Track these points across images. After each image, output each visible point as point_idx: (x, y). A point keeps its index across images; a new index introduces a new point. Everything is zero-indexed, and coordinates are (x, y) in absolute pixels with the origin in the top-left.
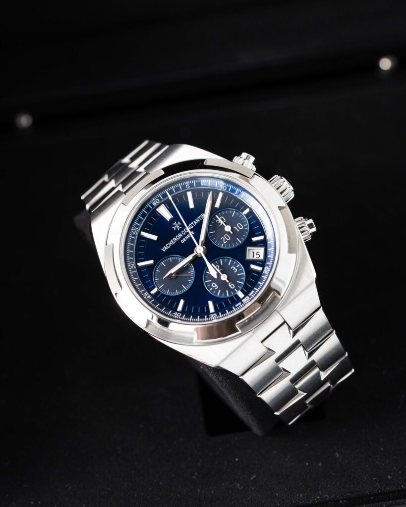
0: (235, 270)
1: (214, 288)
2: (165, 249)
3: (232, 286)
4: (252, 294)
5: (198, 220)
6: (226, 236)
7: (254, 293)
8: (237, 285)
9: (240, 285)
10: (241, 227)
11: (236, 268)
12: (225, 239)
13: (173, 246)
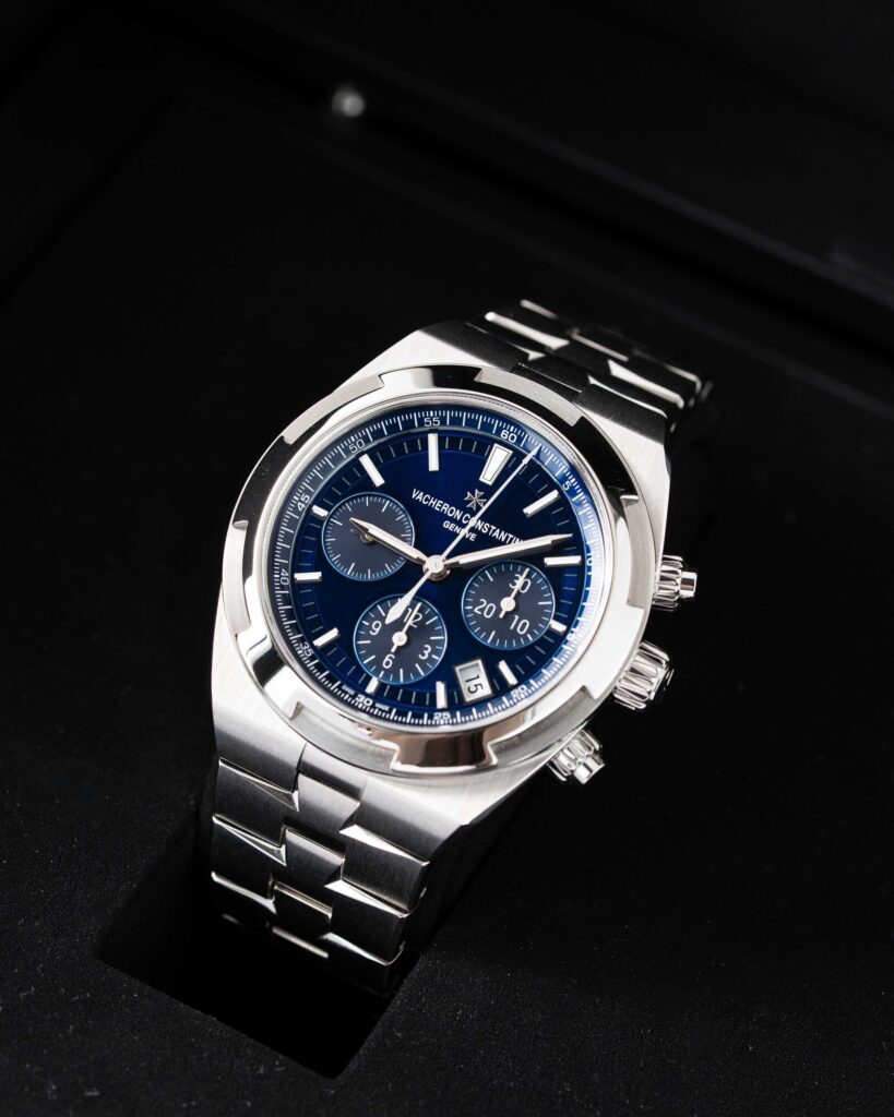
0: (424, 655)
1: (370, 628)
2: (418, 496)
3: (387, 663)
4: (380, 709)
5: (503, 536)
6: (491, 608)
7: (383, 711)
8: (394, 671)
9: (397, 677)
10: (522, 629)
11: (430, 654)
12: (484, 608)
13: (430, 509)
